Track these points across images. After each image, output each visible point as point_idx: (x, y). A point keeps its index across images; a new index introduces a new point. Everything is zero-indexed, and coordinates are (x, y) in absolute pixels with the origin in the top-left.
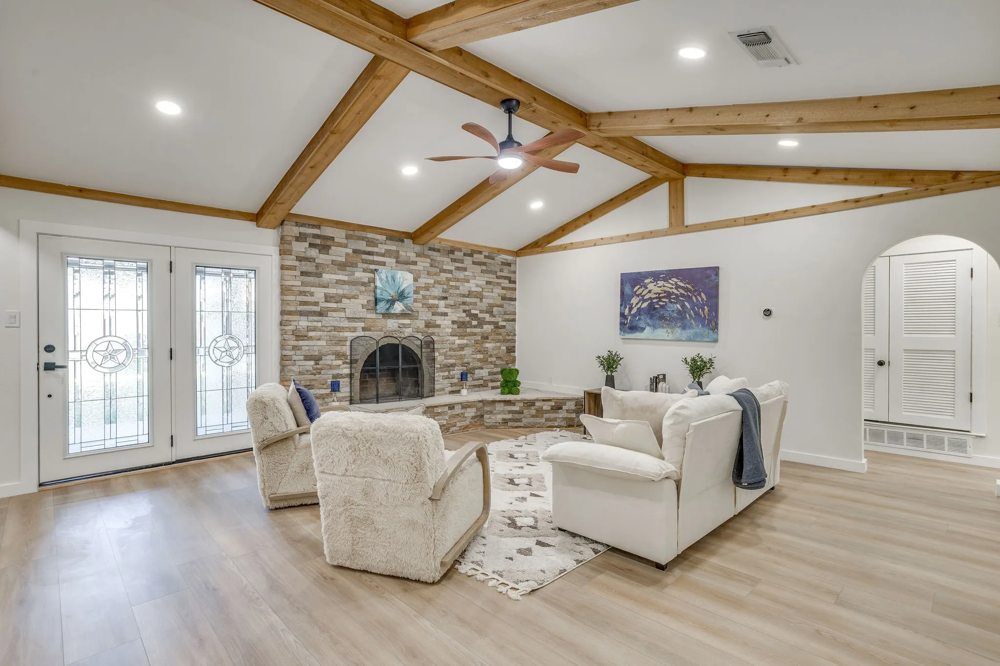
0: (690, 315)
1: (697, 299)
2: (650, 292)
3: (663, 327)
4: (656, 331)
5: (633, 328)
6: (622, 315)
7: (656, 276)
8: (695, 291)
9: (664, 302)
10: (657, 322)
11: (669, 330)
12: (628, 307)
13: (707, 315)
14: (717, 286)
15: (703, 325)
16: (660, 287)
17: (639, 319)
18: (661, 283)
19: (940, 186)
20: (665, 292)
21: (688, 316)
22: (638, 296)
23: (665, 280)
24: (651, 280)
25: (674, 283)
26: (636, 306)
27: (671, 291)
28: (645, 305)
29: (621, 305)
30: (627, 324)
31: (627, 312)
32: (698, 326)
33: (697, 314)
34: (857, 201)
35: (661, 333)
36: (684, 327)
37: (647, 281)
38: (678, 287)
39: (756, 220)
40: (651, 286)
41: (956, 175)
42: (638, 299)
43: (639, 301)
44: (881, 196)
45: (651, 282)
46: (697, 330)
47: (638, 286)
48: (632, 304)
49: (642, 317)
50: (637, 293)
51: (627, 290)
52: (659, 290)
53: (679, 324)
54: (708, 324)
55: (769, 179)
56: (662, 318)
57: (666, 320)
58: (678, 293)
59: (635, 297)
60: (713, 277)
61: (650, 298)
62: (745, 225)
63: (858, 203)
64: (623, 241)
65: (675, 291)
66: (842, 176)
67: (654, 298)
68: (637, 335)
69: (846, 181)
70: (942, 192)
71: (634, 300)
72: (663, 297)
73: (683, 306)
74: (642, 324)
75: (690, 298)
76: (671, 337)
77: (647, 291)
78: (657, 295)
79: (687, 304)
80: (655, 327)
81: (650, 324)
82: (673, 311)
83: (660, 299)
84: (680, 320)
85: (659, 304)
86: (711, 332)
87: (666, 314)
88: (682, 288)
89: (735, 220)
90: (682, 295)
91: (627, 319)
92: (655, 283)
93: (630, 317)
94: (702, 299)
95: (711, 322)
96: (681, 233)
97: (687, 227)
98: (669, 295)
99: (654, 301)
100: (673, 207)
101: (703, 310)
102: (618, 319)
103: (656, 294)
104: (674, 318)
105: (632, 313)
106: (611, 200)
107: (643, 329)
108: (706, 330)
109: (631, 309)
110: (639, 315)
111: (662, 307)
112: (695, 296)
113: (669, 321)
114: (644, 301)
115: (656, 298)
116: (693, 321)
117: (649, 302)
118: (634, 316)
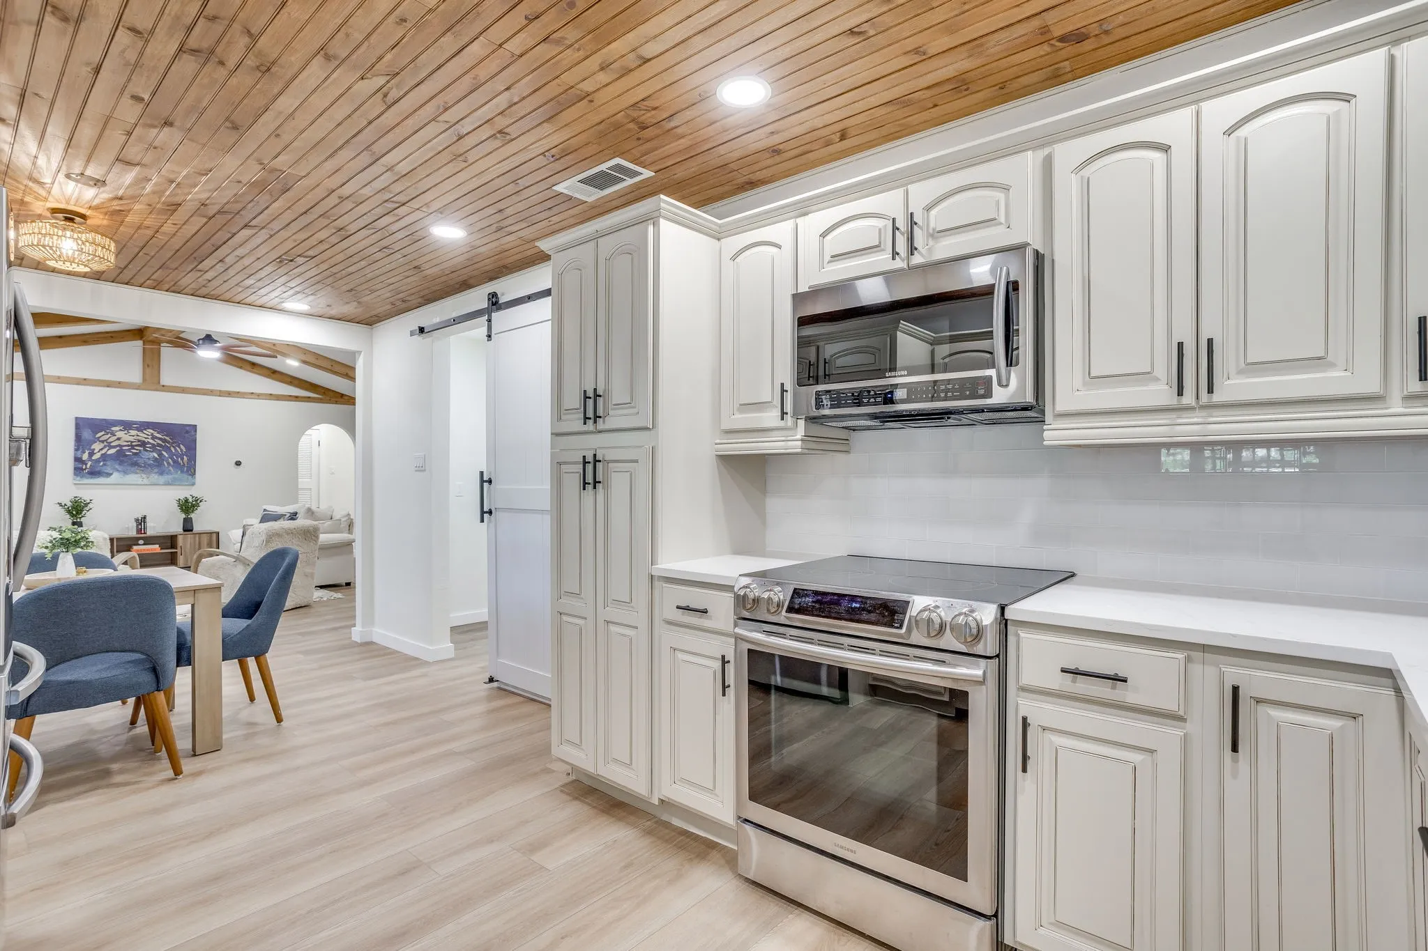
0: (168, 463)
1: (176, 450)
2: (119, 439)
3: (137, 473)
4: (127, 476)
5: (94, 473)
6: (78, 460)
7: (127, 425)
8: (173, 443)
9: (137, 450)
10: (129, 468)
11: (144, 476)
12: (87, 452)
13: (186, 463)
14: (195, 441)
15: (182, 472)
16: (133, 436)
17: (104, 465)
18: (133, 432)
19: (336, 400)
20: (139, 441)
21: (166, 464)
22: (103, 442)
23: (138, 429)
24: (121, 428)
25: (149, 434)
26: (99, 452)
27: (146, 440)
28: (112, 451)
29: (76, 450)
30: (85, 469)
31: (85, 457)
32: (177, 472)
33: (175, 462)
34: (297, 397)
35: (133, 478)
36: (161, 473)
37: (113, 429)
38: (154, 438)
39: (229, 394)
40: (119, 434)
41: (342, 395)
42: (102, 445)
43: (105, 447)
44: (309, 397)
45: (121, 430)
46: (176, 476)
47: (103, 433)
48: (94, 449)
49: (108, 463)
50: (101, 439)
51: (86, 434)
52: (131, 439)
53: (156, 470)
54: (187, 471)
55: (241, 368)
56: (135, 464)
57: (141, 467)
58: (155, 443)
59: (98, 442)
60: (193, 433)
61: (119, 445)
62: (220, 396)
63: (297, 398)
64: (78, 384)
65: (151, 441)
66: (289, 380)
67: (125, 446)
68: (101, 480)
69: (290, 383)
70: (336, 403)
71: (97, 446)
72: (136, 446)
73: (160, 455)
74: (108, 470)
75: (169, 448)
76: (146, 481)
77: (115, 438)
78: (129, 443)
79: (164, 453)
80: (125, 473)
81: (120, 469)
82: (149, 459)
83: (133, 447)
84: (158, 465)
85: (131, 452)
86: (190, 477)
87: (141, 461)
88: (160, 439)
89: (212, 391)
90: (159, 445)
91: (86, 464)
92: (126, 431)
93: (89, 463)
94: (181, 450)
95: (190, 469)
96: (156, 390)
97: (163, 386)
98: (143, 444)
99: (124, 448)
100: (148, 366)
101: (182, 459)
102: (70, 464)
103: (127, 442)
104: (149, 465)
105: (93, 458)
106: (60, 337)
107: (109, 475)
108: (185, 476)
109: (91, 454)
110: (104, 460)
111: (135, 454)
112: (173, 447)
113: (145, 467)
114: (114, 447)
115: (128, 446)
116: (171, 468)
117: (118, 448)
118: (98, 461)
